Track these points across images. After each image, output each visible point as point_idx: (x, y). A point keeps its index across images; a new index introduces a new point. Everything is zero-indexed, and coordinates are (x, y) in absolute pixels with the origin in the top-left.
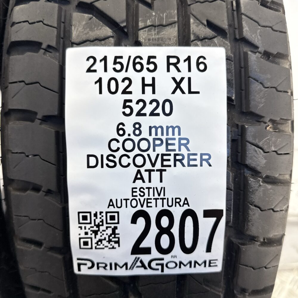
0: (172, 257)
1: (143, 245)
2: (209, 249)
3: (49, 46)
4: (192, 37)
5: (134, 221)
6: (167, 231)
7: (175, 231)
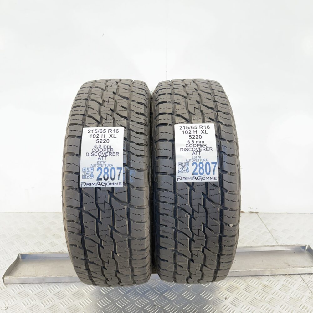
0: (204, 176)
1: (196, 172)
2: (214, 174)
3: (170, 124)
4: (205, 121)
5: (193, 165)
6: (202, 168)
7: (204, 168)
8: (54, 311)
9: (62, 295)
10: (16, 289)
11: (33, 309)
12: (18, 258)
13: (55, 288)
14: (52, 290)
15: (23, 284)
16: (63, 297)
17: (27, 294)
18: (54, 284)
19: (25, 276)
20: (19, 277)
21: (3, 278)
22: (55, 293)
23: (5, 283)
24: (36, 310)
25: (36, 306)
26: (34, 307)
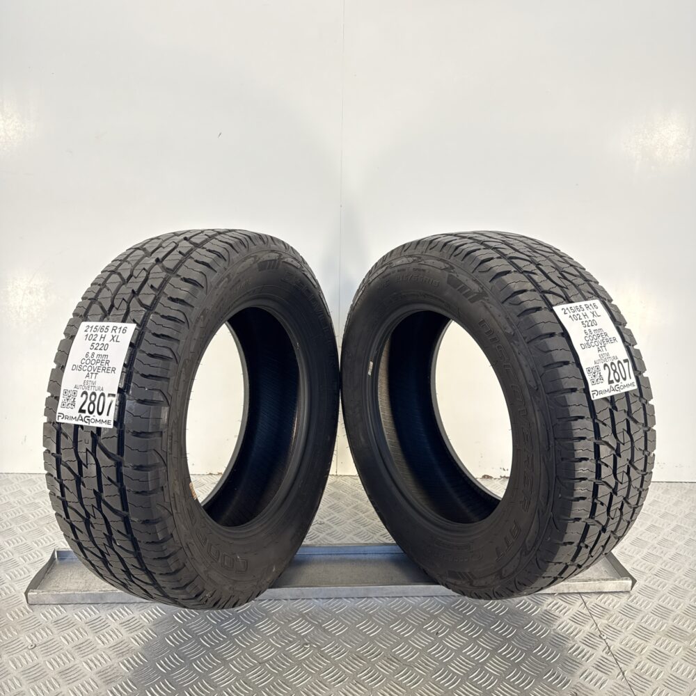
8: (120, 652)
9: (136, 625)
10: (50, 614)
11: (83, 648)
12: (52, 559)
13: (123, 612)
14: (117, 615)
15: (64, 606)
16: (137, 628)
17: (72, 622)
18: (120, 605)
19: (66, 591)
20: (55, 593)
21: (26, 594)
22: (123, 621)
23: (30, 602)
24: (89, 649)
25: (87, 643)
26: (84, 645)
